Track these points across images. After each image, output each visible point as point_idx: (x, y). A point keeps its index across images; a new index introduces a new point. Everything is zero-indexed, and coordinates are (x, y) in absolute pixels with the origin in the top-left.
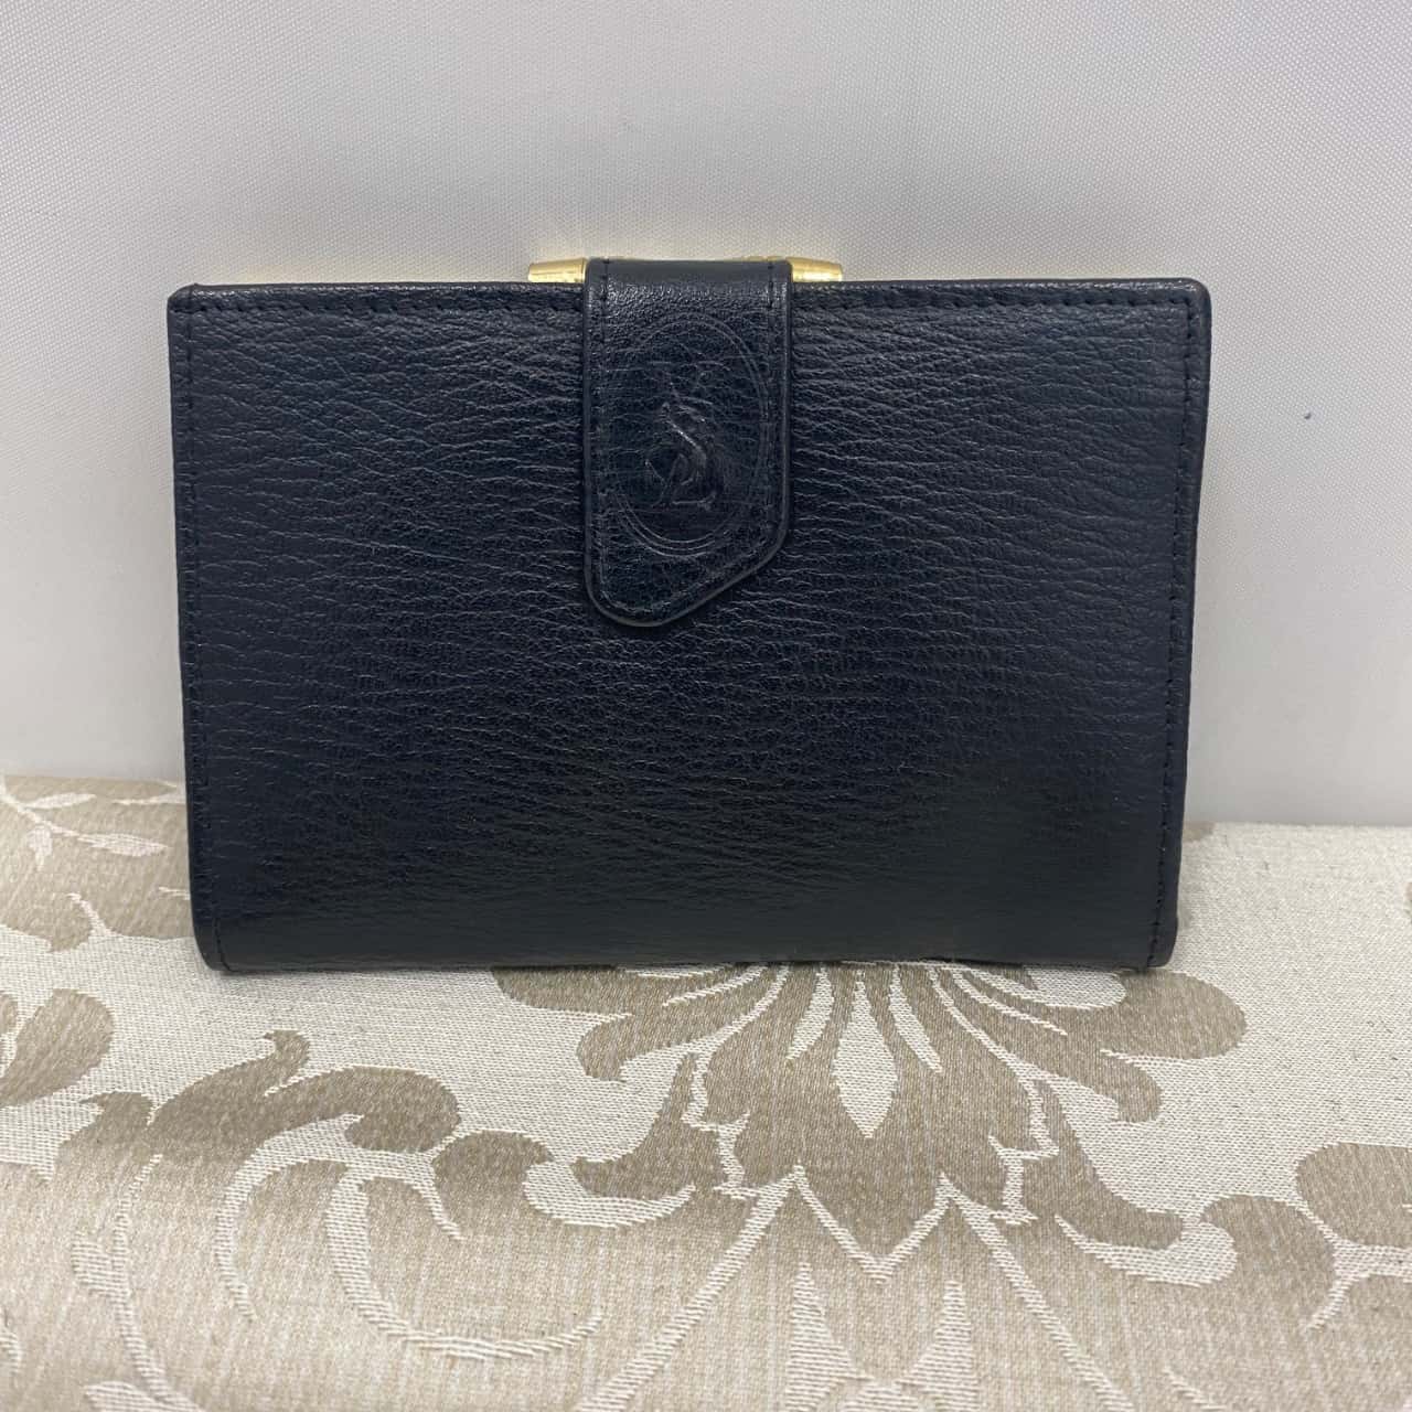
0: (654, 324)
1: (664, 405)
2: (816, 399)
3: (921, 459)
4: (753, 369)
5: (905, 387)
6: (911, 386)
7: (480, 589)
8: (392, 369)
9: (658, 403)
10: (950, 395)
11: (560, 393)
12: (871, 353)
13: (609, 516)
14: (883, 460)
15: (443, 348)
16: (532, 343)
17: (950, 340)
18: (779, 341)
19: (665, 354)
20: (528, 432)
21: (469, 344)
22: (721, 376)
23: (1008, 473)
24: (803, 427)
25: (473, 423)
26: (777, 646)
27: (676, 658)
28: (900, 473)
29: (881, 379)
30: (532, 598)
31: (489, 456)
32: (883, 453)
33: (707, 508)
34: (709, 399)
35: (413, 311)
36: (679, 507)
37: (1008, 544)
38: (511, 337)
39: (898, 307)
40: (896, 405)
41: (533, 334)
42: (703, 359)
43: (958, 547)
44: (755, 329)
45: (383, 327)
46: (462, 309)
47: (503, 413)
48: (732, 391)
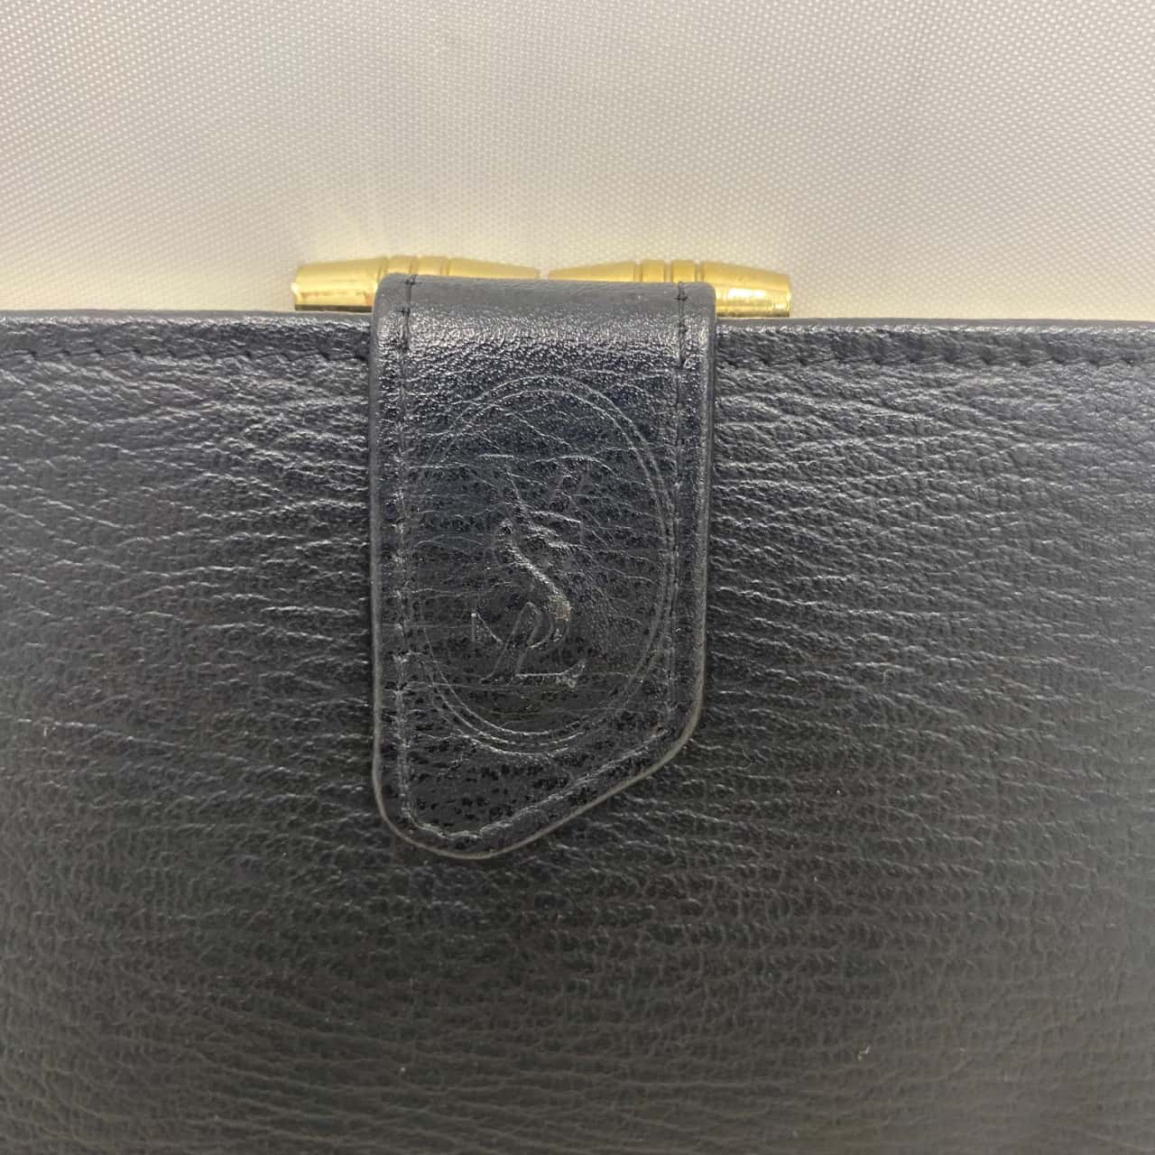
0: (487, 393)
1: (503, 524)
2: (750, 509)
3: (918, 606)
4: (651, 470)
5: (897, 492)
6: (908, 492)
7: (212, 790)
8: (64, 452)
9: (494, 520)
10: (971, 508)
11: (334, 494)
12: (843, 438)
13: (411, 693)
14: (856, 608)
15: (143, 418)
16: (288, 413)
17: (975, 420)
18: (693, 424)
19: (506, 442)
20: (282, 555)
21: (183, 413)
22: (598, 478)
23: (1056, 629)
24: (728, 553)
25: (193, 539)
26: (679, 880)
27: (520, 896)
28: (884, 628)
29: (859, 481)
30: (293, 806)
31: (219, 591)
32: (859, 596)
33: (572, 684)
34: (577, 515)
35: (97, 358)
36: (527, 681)
37: (1050, 736)
38: (251, 402)
39: (890, 364)
40: (882, 521)
41: (287, 397)
42: (567, 451)
43: (970, 741)
44: (655, 404)
45: (47, 383)
46: (174, 355)
47: (242, 526)
48: (614, 501)
